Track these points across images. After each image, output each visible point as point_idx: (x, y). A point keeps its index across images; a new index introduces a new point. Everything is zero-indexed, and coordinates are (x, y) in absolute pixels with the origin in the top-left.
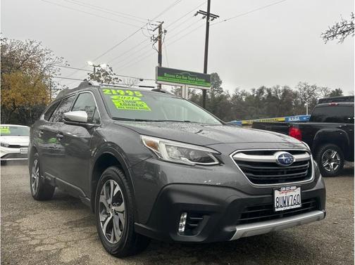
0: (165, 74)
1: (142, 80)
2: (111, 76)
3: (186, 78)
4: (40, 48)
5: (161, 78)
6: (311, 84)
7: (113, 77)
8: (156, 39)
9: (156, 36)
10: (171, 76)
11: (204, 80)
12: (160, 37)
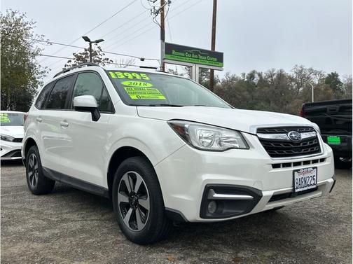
0: (174, 52)
1: (143, 60)
2: (100, 57)
3: (196, 56)
4: (25, 20)
5: (169, 56)
6: (307, 67)
7: (103, 57)
8: (157, 13)
9: (157, 8)
10: (179, 54)
11: (215, 59)
12: (162, 9)
